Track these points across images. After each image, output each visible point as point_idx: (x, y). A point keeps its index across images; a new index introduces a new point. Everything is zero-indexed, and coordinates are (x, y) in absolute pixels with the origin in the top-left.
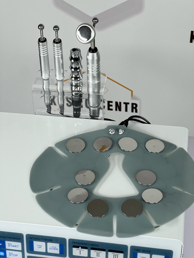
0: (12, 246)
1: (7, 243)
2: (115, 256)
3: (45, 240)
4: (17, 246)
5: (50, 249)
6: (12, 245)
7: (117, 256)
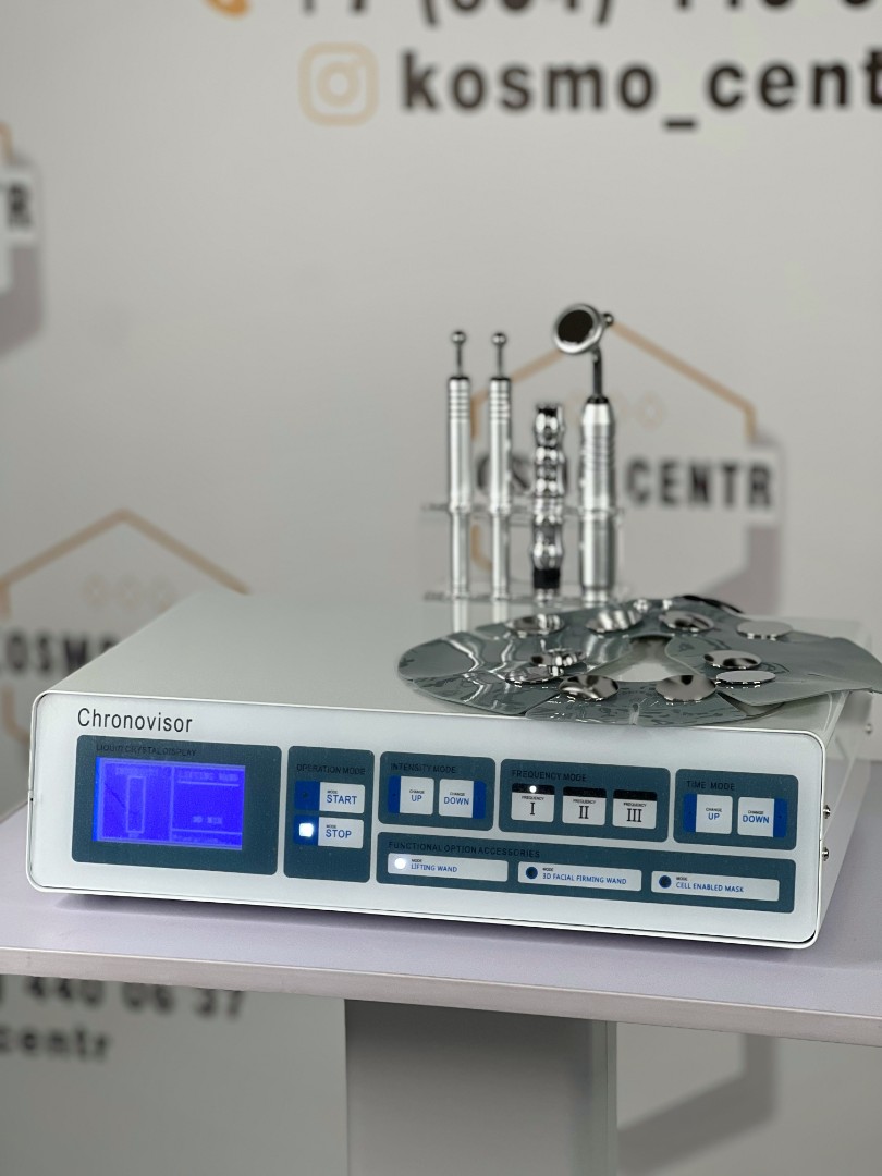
0: (338, 798)
1: (325, 787)
2: (632, 812)
3: (436, 769)
4: (352, 799)
6: (339, 794)
7: (637, 812)
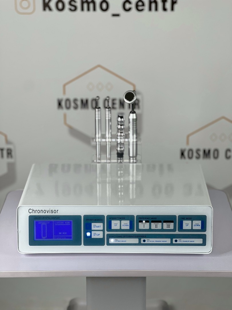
1: (93, 225)
3: (120, 218)
4: (100, 227)
5: (123, 225)
6: (97, 225)
7: (169, 225)
